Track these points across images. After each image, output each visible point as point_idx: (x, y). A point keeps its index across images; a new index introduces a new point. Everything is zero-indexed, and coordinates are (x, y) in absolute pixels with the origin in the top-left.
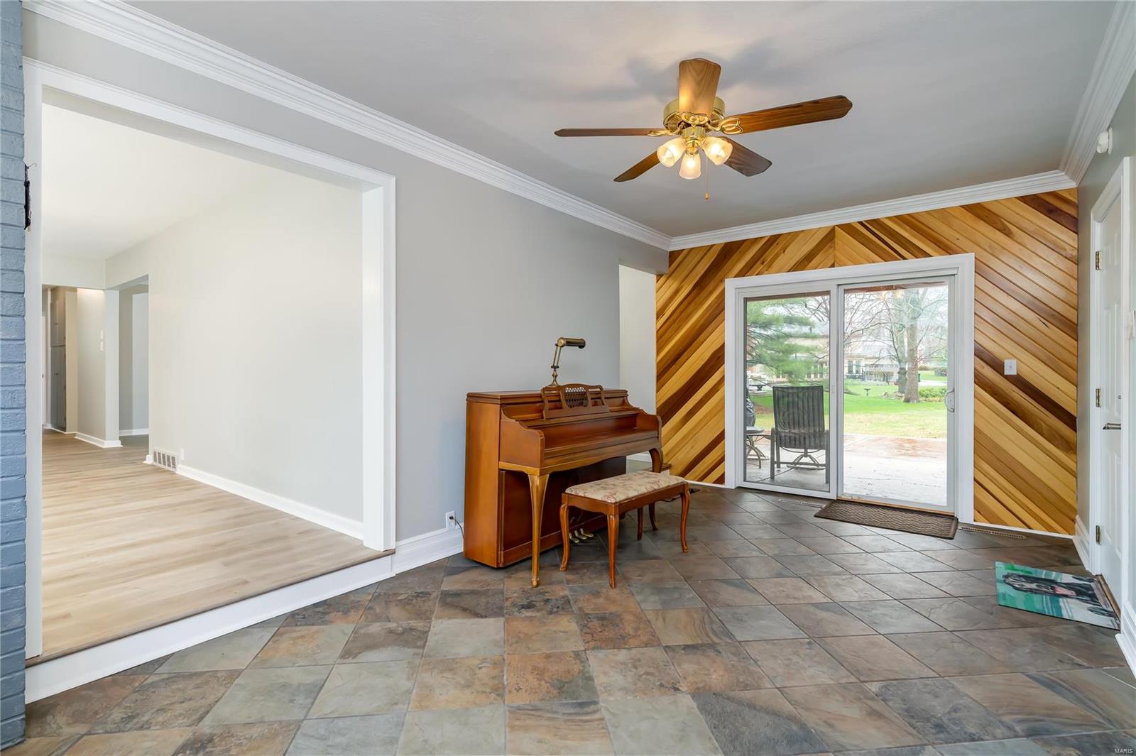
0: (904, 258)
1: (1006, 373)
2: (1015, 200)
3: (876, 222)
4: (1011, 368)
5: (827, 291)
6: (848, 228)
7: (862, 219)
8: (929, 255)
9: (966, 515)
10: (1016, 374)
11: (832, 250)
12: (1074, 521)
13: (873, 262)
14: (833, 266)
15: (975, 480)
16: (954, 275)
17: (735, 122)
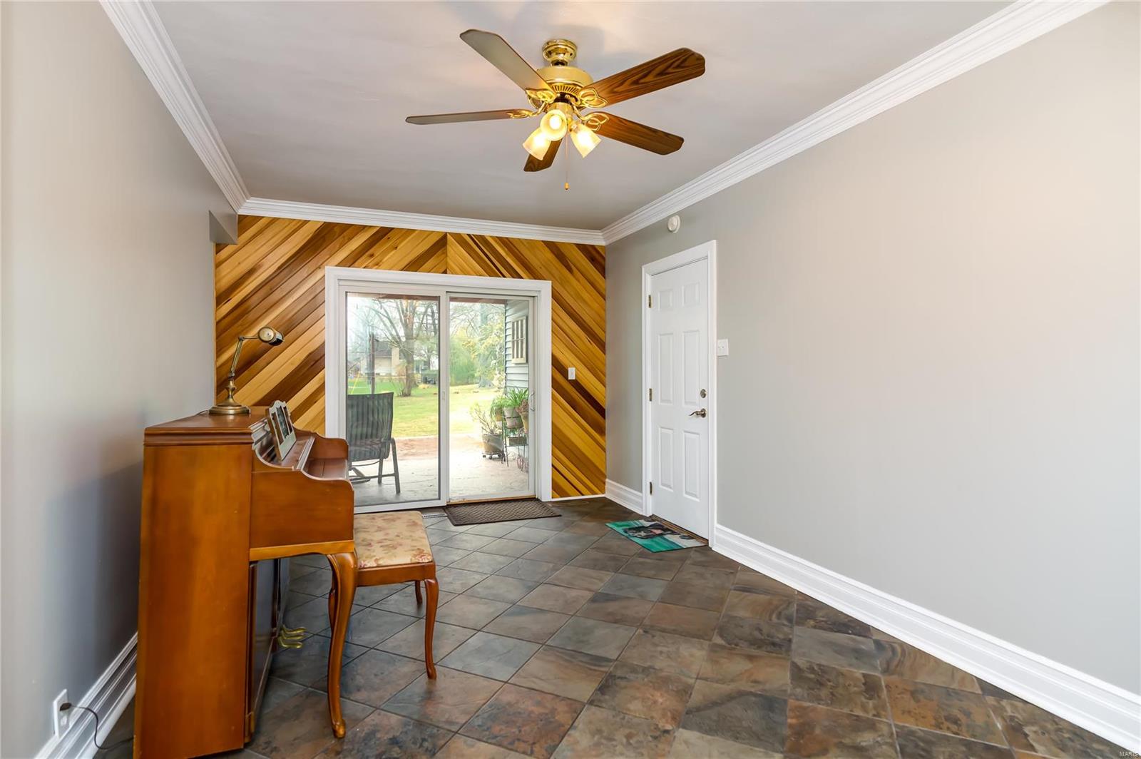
0: (504, 277)
1: (569, 378)
2: (574, 246)
3: (482, 238)
4: (572, 375)
5: (436, 297)
6: (459, 238)
7: (471, 232)
8: (521, 277)
9: (547, 495)
10: (574, 378)
11: (443, 256)
12: (604, 483)
13: (480, 275)
14: (445, 272)
15: (553, 466)
16: (534, 297)
17: (601, 119)
